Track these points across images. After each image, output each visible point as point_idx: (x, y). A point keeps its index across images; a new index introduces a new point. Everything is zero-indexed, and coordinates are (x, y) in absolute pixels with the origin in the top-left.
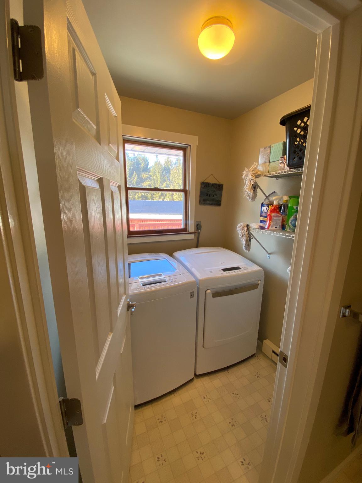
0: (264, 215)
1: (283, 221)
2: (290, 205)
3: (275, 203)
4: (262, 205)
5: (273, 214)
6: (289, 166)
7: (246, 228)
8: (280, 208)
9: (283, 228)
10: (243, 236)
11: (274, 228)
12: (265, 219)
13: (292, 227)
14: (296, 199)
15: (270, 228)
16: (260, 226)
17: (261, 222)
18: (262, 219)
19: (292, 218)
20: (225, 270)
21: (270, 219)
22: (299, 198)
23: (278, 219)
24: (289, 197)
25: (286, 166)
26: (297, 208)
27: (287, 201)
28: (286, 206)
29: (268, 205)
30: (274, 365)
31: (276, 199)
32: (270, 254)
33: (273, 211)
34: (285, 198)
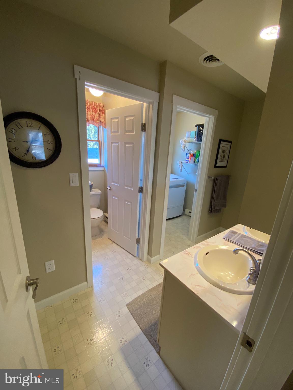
0: (187, 158)
1: (194, 160)
2: (197, 154)
3: (192, 153)
4: (187, 154)
5: (191, 157)
6: (197, 141)
7: (181, 163)
8: (193, 155)
9: (194, 162)
10: (180, 166)
11: (191, 162)
12: (188, 159)
13: (197, 162)
14: (199, 152)
15: (190, 162)
16: (186, 162)
17: (186, 160)
18: (186, 159)
19: (197, 159)
20: (173, 179)
21: (190, 159)
22: (200, 151)
23: (193, 159)
24: (197, 151)
25: (196, 141)
26: (199, 155)
27: (196, 152)
28: (195, 154)
29: (189, 154)
30: (189, 217)
31: (192, 152)
32: (188, 174)
33: (191, 156)
34: (195, 151)
